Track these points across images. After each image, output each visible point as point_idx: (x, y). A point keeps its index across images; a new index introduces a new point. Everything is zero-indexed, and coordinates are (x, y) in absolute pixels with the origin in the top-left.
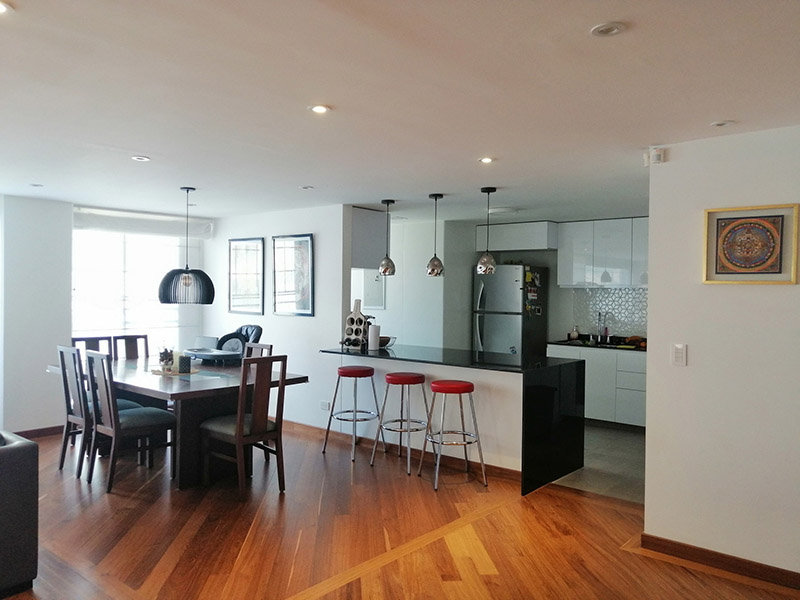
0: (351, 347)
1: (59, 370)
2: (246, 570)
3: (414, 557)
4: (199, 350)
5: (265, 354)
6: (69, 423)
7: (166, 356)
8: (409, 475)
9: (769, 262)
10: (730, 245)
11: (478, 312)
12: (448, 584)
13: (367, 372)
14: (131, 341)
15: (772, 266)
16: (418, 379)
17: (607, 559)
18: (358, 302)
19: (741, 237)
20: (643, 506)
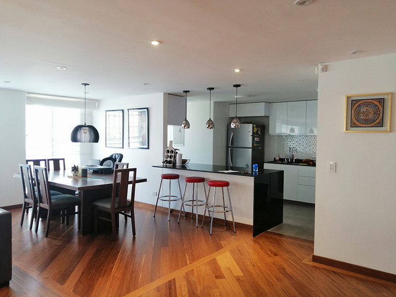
0: (168, 164)
1: (20, 176)
2: (118, 275)
3: (201, 267)
4: (91, 166)
5: (125, 167)
6: (25, 203)
7: (75, 169)
8: (197, 227)
9: (377, 121)
10: (358, 113)
11: (230, 147)
12: (218, 281)
13: (176, 177)
14: (56, 162)
15: (378, 123)
16: (202, 180)
17: (296, 267)
18: (171, 142)
19: (363, 109)
20: (314, 242)
